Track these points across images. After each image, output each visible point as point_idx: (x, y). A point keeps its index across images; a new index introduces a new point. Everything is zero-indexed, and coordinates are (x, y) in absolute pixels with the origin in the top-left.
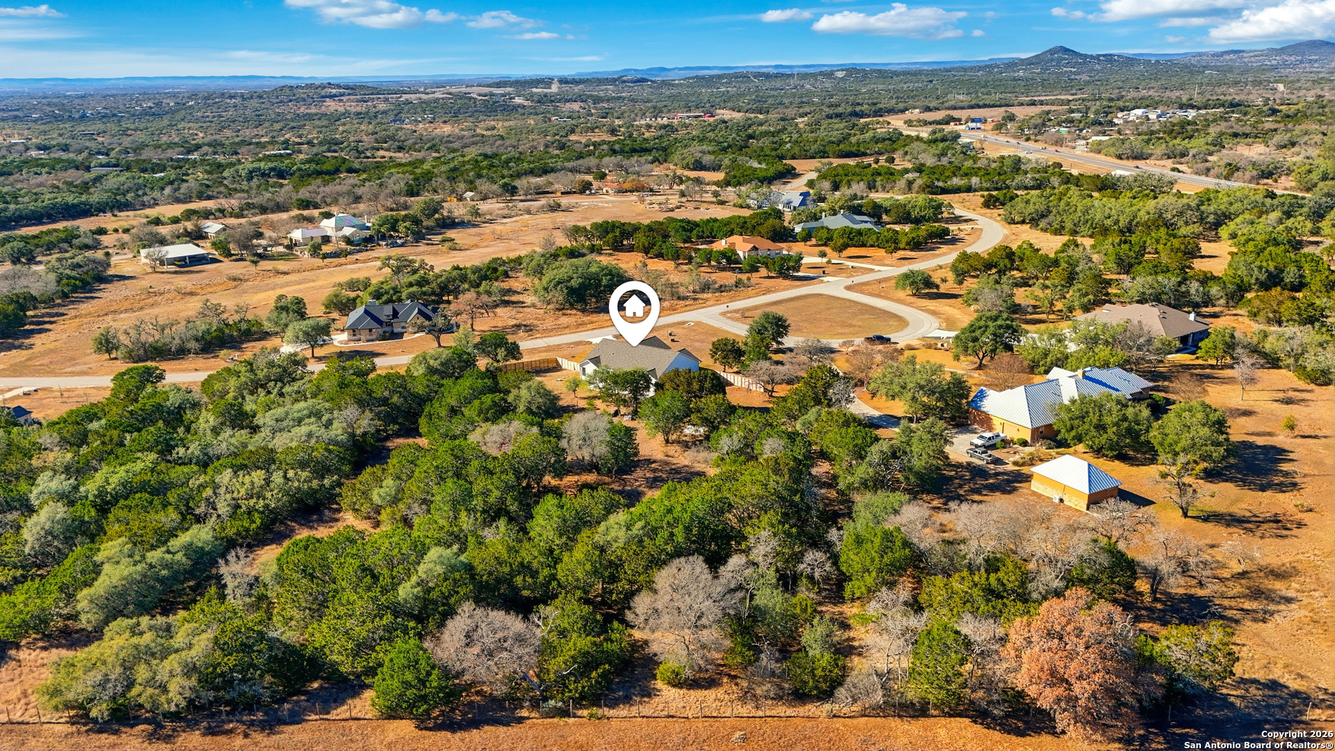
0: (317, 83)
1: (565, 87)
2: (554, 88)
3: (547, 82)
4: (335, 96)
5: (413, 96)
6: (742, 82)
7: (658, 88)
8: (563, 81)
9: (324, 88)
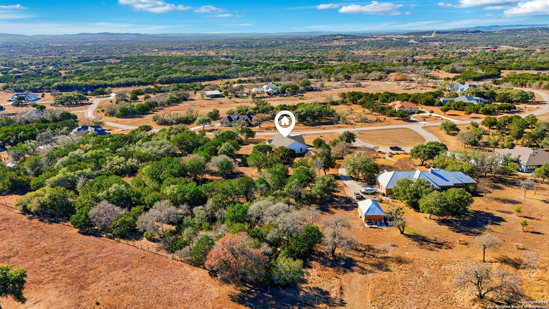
0: (334, 34)
1: (438, 35)
2: (433, 36)
3: (430, 33)
4: (338, 39)
5: (368, 39)
6: (534, 32)
7: (484, 35)
8: (438, 32)
9: (336, 36)
